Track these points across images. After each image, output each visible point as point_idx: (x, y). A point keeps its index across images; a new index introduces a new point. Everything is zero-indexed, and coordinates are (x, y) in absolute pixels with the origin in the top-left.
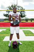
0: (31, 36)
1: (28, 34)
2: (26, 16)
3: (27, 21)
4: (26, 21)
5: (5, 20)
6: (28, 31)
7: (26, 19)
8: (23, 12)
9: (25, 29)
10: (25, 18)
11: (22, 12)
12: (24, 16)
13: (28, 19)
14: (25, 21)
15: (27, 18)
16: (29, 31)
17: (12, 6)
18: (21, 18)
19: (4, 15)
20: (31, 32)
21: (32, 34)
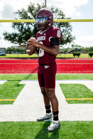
0: (85, 102)
1: (76, 96)
2: (74, 38)
3: (79, 55)
4: (74, 55)
5: (10, 51)
6: (77, 85)
8: (64, 28)
9: (67, 78)
10: (73, 46)
11: (62, 29)
12: (68, 41)
14: (71, 55)
15: (76, 46)
16: (80, 85)
17: (31, 9)
20: (88, 90)
21: (89, 97)
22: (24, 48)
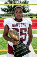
5: (3, 15)
7: (30, 14)
8: (26, 6)
12: (28, 11)
13: (32, 15)
18: (24, 13)
19: (2, 10)
22: (9, 14)
